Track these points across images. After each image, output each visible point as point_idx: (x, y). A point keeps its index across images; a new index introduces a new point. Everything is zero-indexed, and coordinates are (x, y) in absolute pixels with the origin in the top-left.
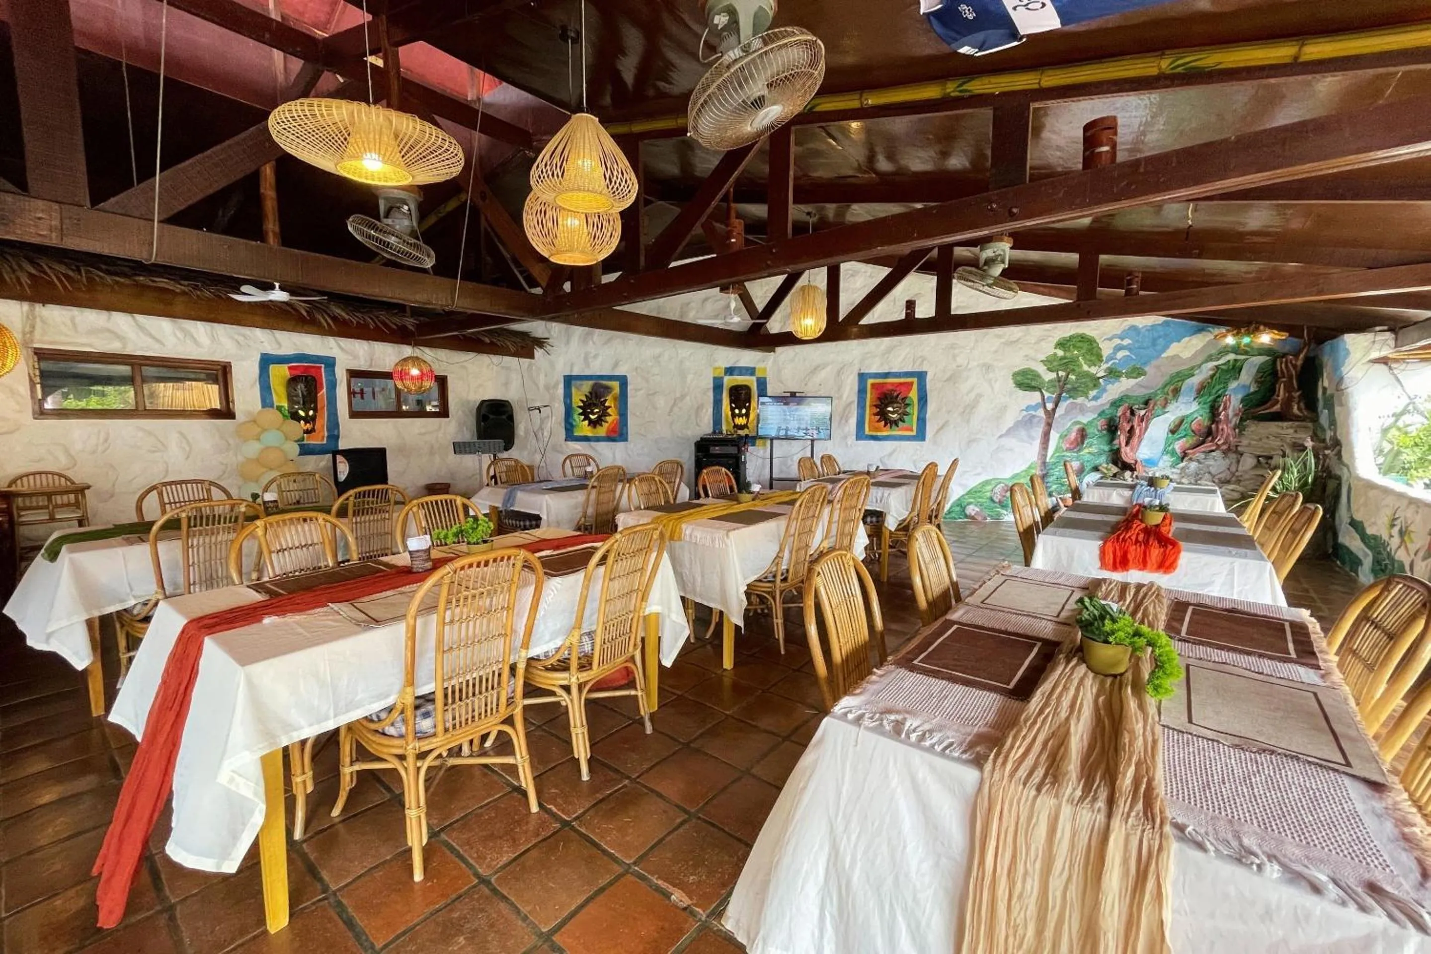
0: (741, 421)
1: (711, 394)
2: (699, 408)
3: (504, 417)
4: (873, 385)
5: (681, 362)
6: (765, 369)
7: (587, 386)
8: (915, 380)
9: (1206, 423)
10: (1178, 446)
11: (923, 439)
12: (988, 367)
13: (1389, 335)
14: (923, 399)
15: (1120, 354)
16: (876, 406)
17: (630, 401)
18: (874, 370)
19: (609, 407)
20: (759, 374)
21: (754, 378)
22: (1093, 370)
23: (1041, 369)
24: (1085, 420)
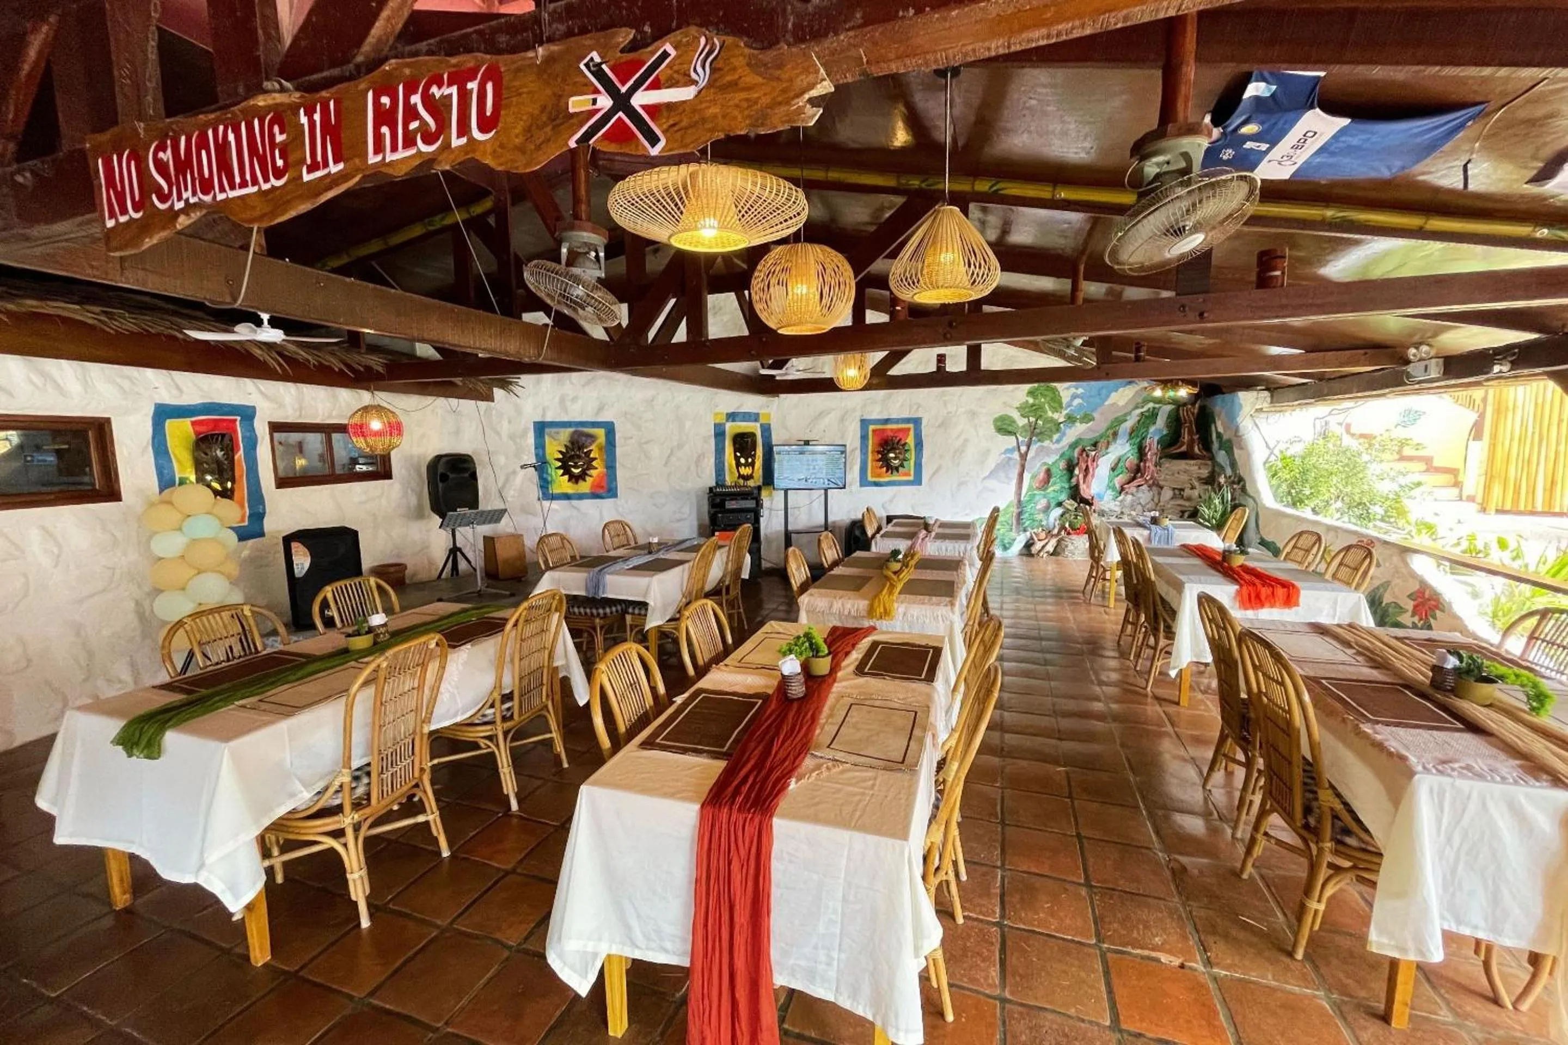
0: (745, 471)
1: (712, 441)
2: (699, 459)
3: (467, 475)
4: (874, 431)
5: (678, 407)
6: (769, 415)
7: (564, 435)
8: (911, 426)
9: (1136, 461)
10: (1117, 482)
11: (920, 483)
12: (973, 414)
13: (1266, 393)
14: (919, 444)
15: (1077, 402)
16: (878, 452)
17: (619, 451)
18: (874, 416)
19: (594, 459)
20: (763, 420)
21: (758, 425)
22: (1056, 416)
23: (1016, 415)
24: (1050, 460)
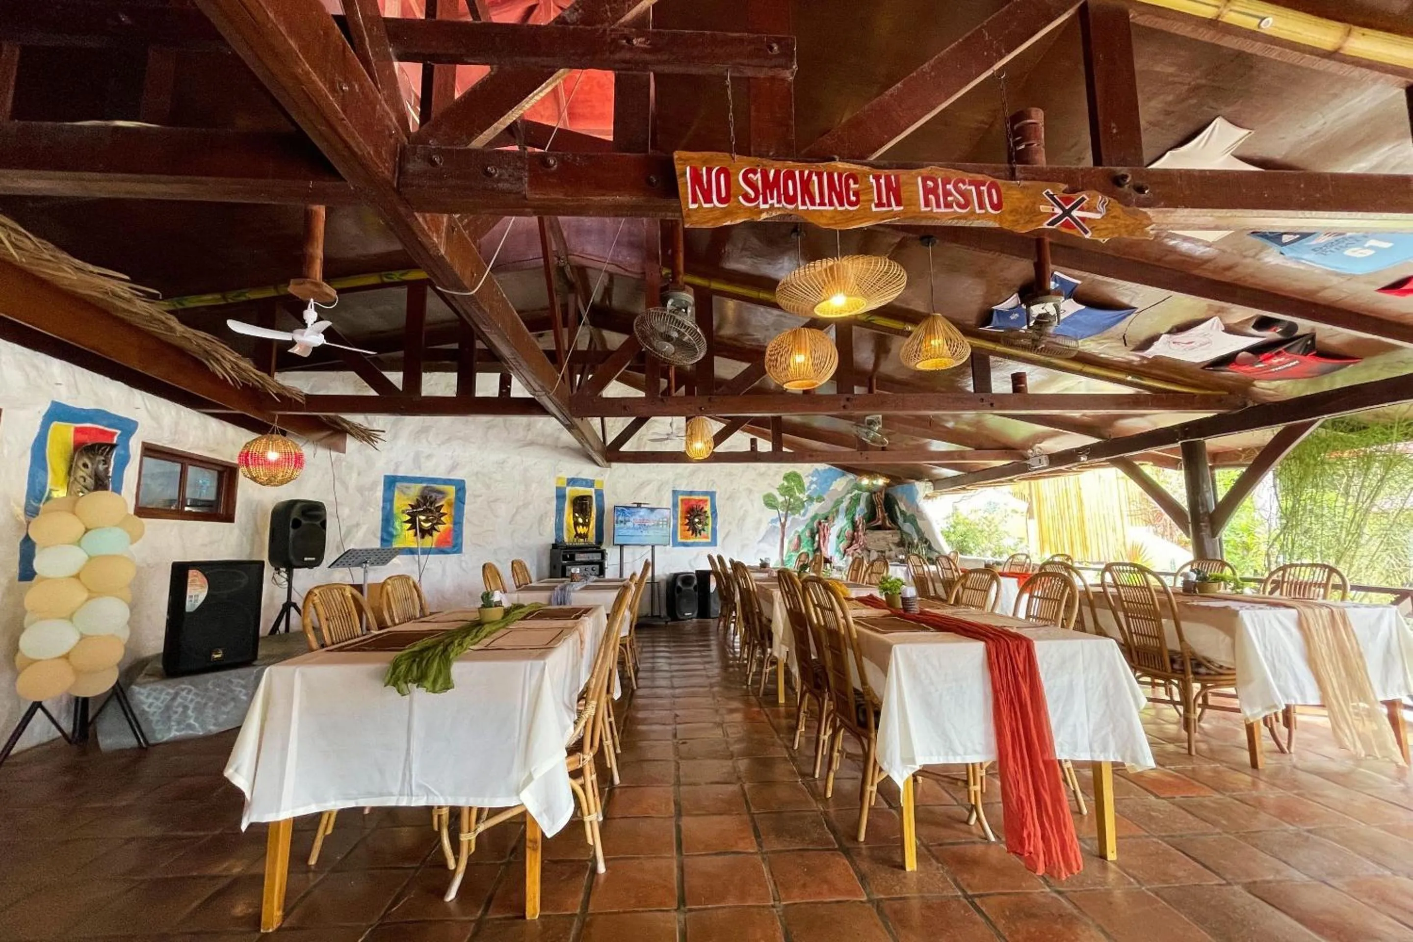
0: (581, 530)
1: (554, 503)
2: (541, 520)
3: (318, 523)
4: (682, 500)
5: (526, 470)
6: (602, 482)
7: (415, 490)
8: (708, 498)
9: (851, 532)
10: (842, 545)
11: (716, 545)
12: (750, 491)
13: (930, 484)
14: (714, 513)
15: (814, 486)
16: (687, 518)
17: (467, 508)
18: (683, 488)
19: (444, 514)
20: (597, 486)
21: (593, 490)
22: (801, 496)
23: (776, 493)
24: (800, 529)
